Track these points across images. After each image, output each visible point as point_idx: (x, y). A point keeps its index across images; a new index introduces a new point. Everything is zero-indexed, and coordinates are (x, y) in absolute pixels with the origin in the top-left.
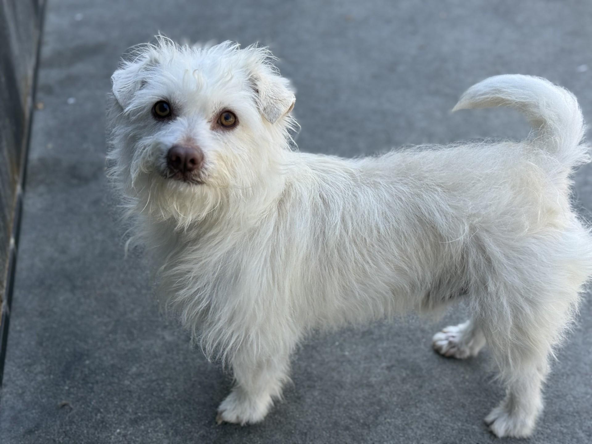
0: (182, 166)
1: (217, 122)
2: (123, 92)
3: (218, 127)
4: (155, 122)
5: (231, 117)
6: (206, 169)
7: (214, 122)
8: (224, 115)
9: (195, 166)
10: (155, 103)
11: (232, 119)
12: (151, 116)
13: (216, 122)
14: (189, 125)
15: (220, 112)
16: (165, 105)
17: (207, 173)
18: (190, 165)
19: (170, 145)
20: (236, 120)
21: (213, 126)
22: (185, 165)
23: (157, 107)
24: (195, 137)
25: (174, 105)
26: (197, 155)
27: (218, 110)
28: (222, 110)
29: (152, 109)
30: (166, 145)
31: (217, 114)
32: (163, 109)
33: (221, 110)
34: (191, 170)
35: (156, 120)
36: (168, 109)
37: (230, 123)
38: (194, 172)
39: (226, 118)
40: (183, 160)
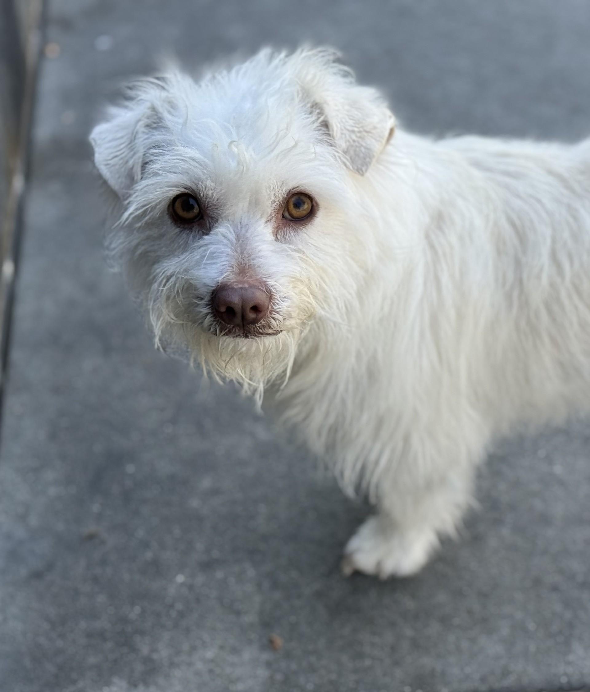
0: (238, 320)
1: (283, 216)
2: (114, 165)
3: (285, 225)
4: (178, 230)
5: (304, 203)
6: (278, 313)
7: (277, 218)
8: (293, 200)
9: (260, 315)
10: (172, 198)
11: (306, 207)
12: (168, 221)
13: (280, 216)
14: (238, 237)
15: (285, 199)
16: (192, 201)
17: (281, 318)
18: (252, 316)
19: (212, 284)
20: (314, 203)
21: (276, 225)
22: (243, 317)
23: (178, 205)
24: (252, 262)
25: (206, 198)
26: (260, 297)
27: (281, 197)
28: (287, 195)
29: (169, 206)
30: (206, 285)
31: (280, 204)
32: (188, 207)
33: (285, 196)
34: (255, 321)
35: (179, 227)
36: (196, 206)
37: (305, 213)
38: (261, 323)
39: (297, 205)
40: (238, 309)
